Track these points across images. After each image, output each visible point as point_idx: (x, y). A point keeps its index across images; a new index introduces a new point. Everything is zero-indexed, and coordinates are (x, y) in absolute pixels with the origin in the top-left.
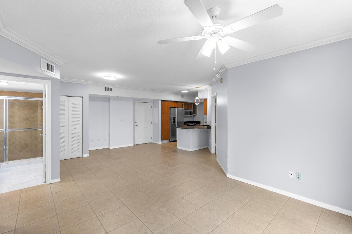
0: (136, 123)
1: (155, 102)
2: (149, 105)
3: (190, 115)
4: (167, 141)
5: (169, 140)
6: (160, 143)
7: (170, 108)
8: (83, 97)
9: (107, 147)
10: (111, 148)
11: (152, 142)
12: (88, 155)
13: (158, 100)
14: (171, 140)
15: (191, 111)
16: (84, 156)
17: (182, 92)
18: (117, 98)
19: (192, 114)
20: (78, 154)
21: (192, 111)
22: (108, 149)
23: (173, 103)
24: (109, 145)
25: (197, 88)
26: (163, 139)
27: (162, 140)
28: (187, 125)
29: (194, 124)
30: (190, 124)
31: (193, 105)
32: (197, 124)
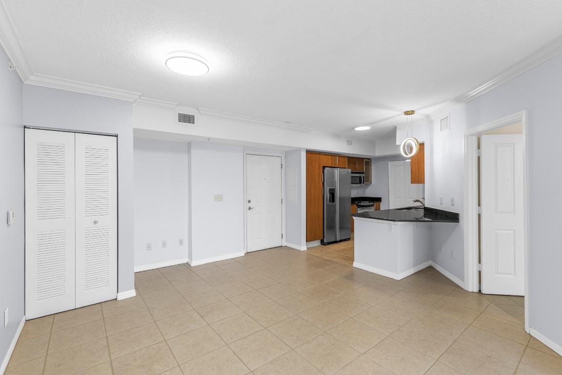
0: (249, 202)
1: (289, 154)
2: (277, 162)
3: (360, 183)
4: (317, 243)
5: (322, 242)
6: (303, 247)
7: (324, 167)
8: (117, 136)
9: (185, 260)
10: (193, 264)
11: (284, 245)
12: (132, 293)
13: (300, 150)
14: (325, 241)
15: (362, 175)
16: (122, 296)
17: (357, 129)
18: (208, 144)
19: (364, 183)
20: (106, 293)
21: (364, 175)
22: (187, 265)
23: (330, 157)
24: (190, 257)
25: (407, 113)
26: (309, 239)
27: (307, 241)
28: (357, 205)
29: (370, 204)
30: (361, 204)
31: (365, 161)
32: (376, 204)
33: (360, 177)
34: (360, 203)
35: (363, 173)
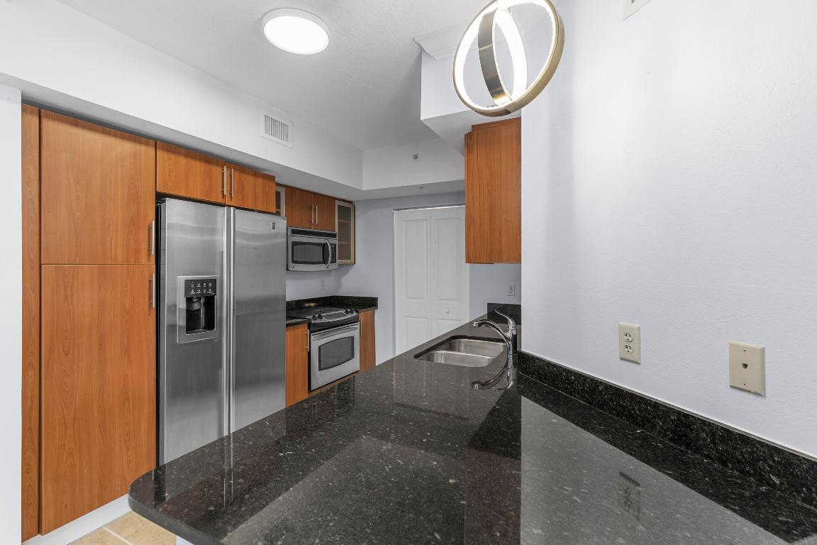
3: (325, 261)
15: (329, 241)
19: (334, 261)
21: (335, 241)
28: (309, 325)
29: (349, 316)
30: (324, 320)
31: (339, 207)
32: (363, 315)
33: (324, 246)
34: (320, 317)
35: (334, 236)
